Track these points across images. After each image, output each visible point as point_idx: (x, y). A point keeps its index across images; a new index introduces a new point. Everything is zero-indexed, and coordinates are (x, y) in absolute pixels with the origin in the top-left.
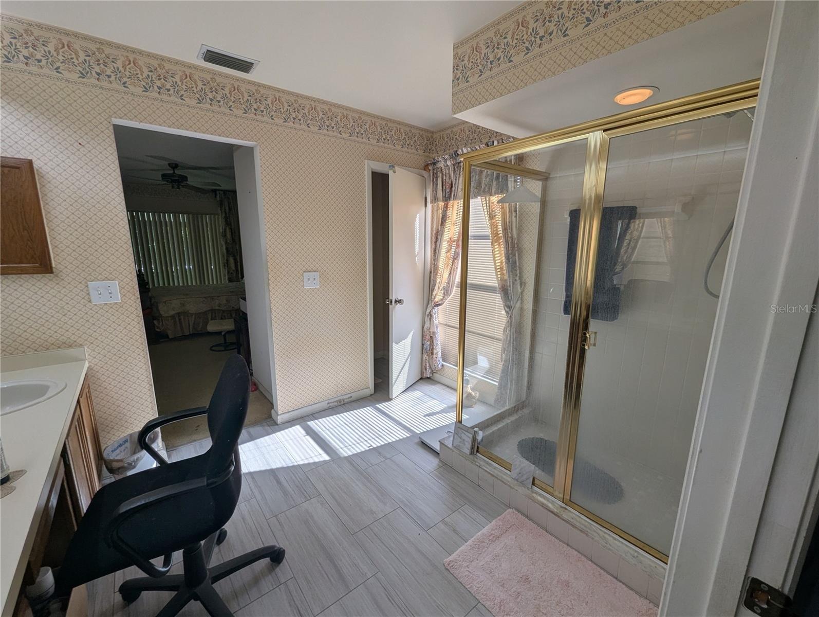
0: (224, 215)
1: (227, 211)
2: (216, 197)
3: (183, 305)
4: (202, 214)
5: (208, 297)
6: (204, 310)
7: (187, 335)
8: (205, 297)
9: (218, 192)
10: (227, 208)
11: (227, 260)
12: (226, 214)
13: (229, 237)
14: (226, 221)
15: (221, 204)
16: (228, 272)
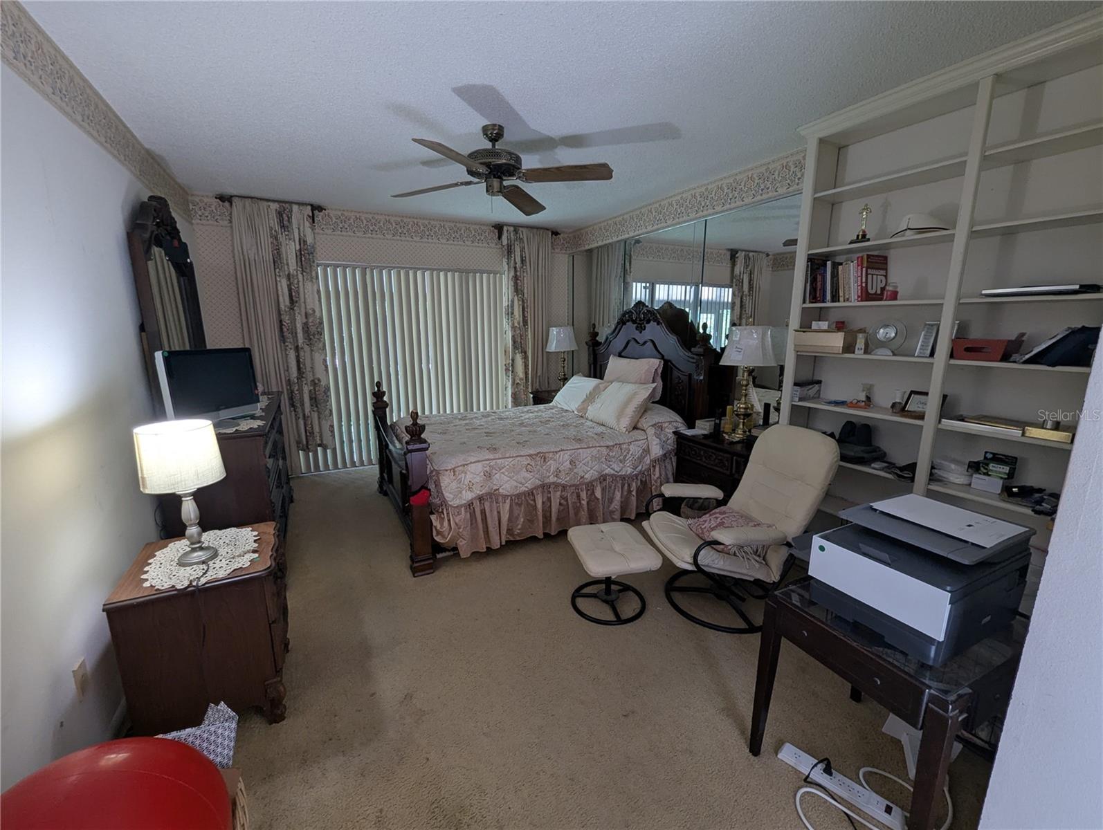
0: (512, 273)
1: (519, 265)
2: (500, 237)
3: (488, 476)
4: (475, 272)
5: (536, 455)
6: (529, 485)
7: (498, 549)
8: (530, 456)
9: (505, 228)
10: (518, 260)
11: (513, 360)
12: (516, 270)
13: (517, 316)
14: (516, 285)
15: (509, 251)
16: (514, 380)
